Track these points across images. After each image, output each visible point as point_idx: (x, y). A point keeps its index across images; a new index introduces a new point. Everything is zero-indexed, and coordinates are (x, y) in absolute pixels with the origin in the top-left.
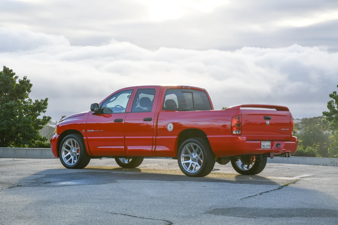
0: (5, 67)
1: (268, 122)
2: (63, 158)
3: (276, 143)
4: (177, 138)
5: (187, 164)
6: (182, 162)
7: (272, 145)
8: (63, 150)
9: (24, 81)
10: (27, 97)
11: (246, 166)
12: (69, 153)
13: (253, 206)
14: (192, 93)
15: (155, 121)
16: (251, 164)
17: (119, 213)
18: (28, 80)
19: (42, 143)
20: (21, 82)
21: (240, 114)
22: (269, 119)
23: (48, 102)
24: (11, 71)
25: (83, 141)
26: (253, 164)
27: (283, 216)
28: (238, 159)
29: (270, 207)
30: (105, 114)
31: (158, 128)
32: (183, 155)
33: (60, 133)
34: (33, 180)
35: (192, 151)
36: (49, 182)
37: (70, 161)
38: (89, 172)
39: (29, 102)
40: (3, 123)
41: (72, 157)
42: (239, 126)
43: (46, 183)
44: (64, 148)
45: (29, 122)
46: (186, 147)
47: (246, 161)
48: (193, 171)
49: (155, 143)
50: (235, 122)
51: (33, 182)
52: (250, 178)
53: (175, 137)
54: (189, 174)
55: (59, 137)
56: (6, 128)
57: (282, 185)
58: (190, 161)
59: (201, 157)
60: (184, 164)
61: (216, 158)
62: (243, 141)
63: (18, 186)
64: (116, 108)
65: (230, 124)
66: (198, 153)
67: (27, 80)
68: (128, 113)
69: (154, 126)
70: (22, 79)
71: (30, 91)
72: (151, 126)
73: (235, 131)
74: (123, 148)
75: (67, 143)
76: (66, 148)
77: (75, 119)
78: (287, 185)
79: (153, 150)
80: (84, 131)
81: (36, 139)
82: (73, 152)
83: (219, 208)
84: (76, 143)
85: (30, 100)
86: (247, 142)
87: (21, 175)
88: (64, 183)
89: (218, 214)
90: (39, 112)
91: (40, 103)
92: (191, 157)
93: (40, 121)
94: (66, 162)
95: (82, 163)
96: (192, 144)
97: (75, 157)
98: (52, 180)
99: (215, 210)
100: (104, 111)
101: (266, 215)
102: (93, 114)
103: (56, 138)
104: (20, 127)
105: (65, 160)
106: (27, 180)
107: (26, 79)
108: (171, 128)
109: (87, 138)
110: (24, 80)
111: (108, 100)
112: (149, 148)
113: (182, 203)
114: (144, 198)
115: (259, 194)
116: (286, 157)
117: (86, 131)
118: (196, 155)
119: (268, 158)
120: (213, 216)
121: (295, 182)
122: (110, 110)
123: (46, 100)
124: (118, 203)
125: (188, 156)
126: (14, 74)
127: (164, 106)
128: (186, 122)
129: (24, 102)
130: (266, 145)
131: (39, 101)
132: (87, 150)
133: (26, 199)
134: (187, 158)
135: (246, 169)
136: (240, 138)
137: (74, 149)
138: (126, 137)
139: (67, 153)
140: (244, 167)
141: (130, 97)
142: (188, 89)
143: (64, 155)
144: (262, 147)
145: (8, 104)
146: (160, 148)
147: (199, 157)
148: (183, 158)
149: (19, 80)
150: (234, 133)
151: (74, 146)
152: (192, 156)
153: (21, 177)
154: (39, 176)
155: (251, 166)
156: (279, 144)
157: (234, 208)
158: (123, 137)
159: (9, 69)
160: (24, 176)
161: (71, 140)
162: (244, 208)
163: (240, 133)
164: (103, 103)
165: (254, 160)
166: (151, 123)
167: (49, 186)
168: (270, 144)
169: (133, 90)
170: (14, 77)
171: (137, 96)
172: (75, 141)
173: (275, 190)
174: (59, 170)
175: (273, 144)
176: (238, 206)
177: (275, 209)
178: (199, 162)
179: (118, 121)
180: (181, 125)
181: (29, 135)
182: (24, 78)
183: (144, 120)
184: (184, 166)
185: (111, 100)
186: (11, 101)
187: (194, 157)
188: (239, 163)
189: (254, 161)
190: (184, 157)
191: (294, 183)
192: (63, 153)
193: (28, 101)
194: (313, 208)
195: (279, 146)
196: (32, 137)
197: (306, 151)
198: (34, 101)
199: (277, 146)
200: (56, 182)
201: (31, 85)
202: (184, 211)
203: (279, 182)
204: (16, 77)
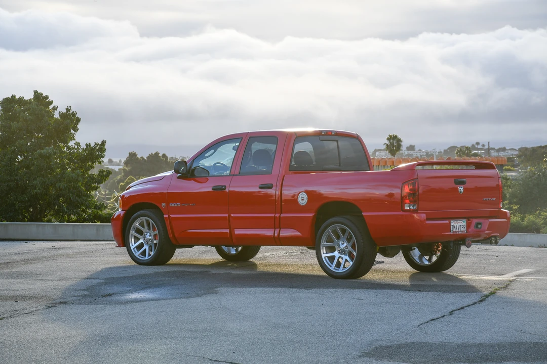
0: (36, 92)
1: (461, 189)
2: (132, 248)
3: (475, 221)
4: (314, 216)
5: (332, 259)
6: (323, 256)
7: (468, 226)
8: (132, 235)
9: (67, 114)
10: (73, 138)
11: (427, 258)
12: (141, 241)
13: (438, 339)
14: (337, 141)
15: (279, 188)
16: (435, 254)
17: (223, 360)
18: (73, 112)
19: (98, 213)
20: (61, 115)
21: (415, 177)
22: (462, 183)
23: (105, 147)
24: (47, 97)
25: (163, 220)
26: (439, 254)
27: (487, 360)
28: (413, 248)
29: (466, 340)
30: (197, 177)
31: (283, 198)
32: (325, 243)
33: (127, 208)
34: (84, 290)
35: (338, 238)
36: (110, 295)
37: (144, 253)
38: (174, 272)
39: (76, 147)
40: (35, 182)
41: (146, 247)
42: (414, 196)
43: (105, 296)
44: (132, 232)
45: (77, 180)
46: (329, 230)
47: (427, 249)
48: (341, 270)
49: (278, 224)
50: (407, 190)
51: (86, 295)
52: (434, 279)
53: (311, 215)
54: (335, 274)
55: (125, 214)
56: (40, 190)
57: (486, 292)
58: (336, 254)
59: (353, 246)
60: (327, 258)
61: (378, 248)
62: (421, 221)
63: (61, 303)
64: (215, 167)
65: (400, 192)
66: (349, 240)
67: (71, 112)
68: (234, 175)
69: (277, 197)
70: (64, 111)
71: (78, 130)
72: (271, 196)
73: (408, 205)
74: (227, 232)
75: (137, 224)
76: (136, 232)
77: (149, 186)
78: (493, 293)
79: (276, 235)
80: (164, 204)
81: (88, 207)
82: (147, 239)
83: (384, 344)
84: (152, 224)
85: (78, 144)
86: (428, 222)
87: (65, 279)
88: (134, 296)
89: (383, 357)
90: (93, 163)
91: (93, 149)
92: (337, 247)
93: (93, 178)
94: (137, 254)
95: (162, 257)
96: (338, 227)
97: (150, 247)
98: (116, 289)
99: (377, 348)
100: (196, 173)
101: (460, 359)
102: (179, 178)
103: (119, 215)
104: (63, 188)
105: (134, 251)
106: (75, 290)
107: (69, 111)
108: (303, 200)
109: (169, 216)
110: (67, 112)
111: (202, 154)
112: (269, 233)
113: (323, 336)
114: (262, 327)
115: (448, 313)
116: (491, 243)
117: (167, 204)
118: (345, 244)
119: (463, 248)
120: (374, 361)
121: (506, 285)
122: (205, 170)
123: (104, 143)
124: (221, 338)
125: (334, 245)
126: (51, 103)
127: (293, 163)
128: (329, 190)
129: (69, 148)
130: (459, 226)
131: (92, 145)
132: (171, 236)
133: (74, 333)
134: (331, 249)
135: (427, 263)
136: (415, 215)
137: (148, 234)
138: (232, 215)
139: (138, 239)
140: (424, 260)
141: (236, 149)
142: (331, 135)
143: (133, 244)
144: (452, 228)
145: (42, 151)
146: (286, 233)
147: (350, 248)
148: (324, 248)
149: (59, 112)
150: (407, 208)
151: (149, 229)
152: (339, 246)
153: (66, 284)
154: (95, 282)
155: (434, 259)
156: (480, 224)
157: (407, 345)
158: (227, 215)
159: (42, 94)
160: (71, 282)
161: (144, 218)
162: (424, 343)
163: (415, 207)
164: (194, 160)
165: (440, 248)
166: (271, 191)
167: (110, 303)
168: (465, 224)
169: (242, 138)
170: (51, 107)
171: (248, 147)
172: (151, 221)
173: (474, 304)
174: (125, 268)
175: (471, 223)
176: (414, 340)
177: (474, 345)
178: (351, 255)
179: (219, 190)
180: (320, 195)
181: (77, 201)
182: (66, 109)
183: (261, 188)
184: (326, 262)
185: (206, 155)
186: (47, 148)
187: (342, 247)
188: (416, 253)
189: (439, 250)
190: (326, 247)
191: (506, 288)
192: (132, 241)
193: (74, 145)
194: (537, 341)
195: (479, 226)
196: (82, 204)
197: (525, 223)
198: (83, 146)
199: (477, 227)
200: (121, 293)
201: (78, 120)
202: (327, 352)
203: (481, 285)
204: (55, 108)
